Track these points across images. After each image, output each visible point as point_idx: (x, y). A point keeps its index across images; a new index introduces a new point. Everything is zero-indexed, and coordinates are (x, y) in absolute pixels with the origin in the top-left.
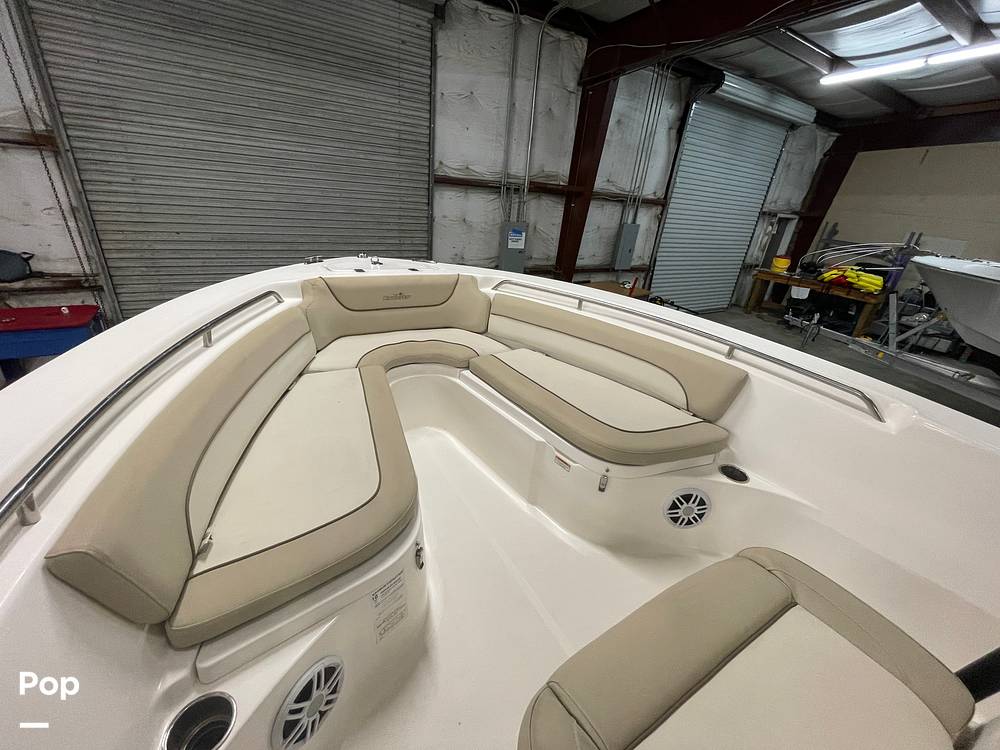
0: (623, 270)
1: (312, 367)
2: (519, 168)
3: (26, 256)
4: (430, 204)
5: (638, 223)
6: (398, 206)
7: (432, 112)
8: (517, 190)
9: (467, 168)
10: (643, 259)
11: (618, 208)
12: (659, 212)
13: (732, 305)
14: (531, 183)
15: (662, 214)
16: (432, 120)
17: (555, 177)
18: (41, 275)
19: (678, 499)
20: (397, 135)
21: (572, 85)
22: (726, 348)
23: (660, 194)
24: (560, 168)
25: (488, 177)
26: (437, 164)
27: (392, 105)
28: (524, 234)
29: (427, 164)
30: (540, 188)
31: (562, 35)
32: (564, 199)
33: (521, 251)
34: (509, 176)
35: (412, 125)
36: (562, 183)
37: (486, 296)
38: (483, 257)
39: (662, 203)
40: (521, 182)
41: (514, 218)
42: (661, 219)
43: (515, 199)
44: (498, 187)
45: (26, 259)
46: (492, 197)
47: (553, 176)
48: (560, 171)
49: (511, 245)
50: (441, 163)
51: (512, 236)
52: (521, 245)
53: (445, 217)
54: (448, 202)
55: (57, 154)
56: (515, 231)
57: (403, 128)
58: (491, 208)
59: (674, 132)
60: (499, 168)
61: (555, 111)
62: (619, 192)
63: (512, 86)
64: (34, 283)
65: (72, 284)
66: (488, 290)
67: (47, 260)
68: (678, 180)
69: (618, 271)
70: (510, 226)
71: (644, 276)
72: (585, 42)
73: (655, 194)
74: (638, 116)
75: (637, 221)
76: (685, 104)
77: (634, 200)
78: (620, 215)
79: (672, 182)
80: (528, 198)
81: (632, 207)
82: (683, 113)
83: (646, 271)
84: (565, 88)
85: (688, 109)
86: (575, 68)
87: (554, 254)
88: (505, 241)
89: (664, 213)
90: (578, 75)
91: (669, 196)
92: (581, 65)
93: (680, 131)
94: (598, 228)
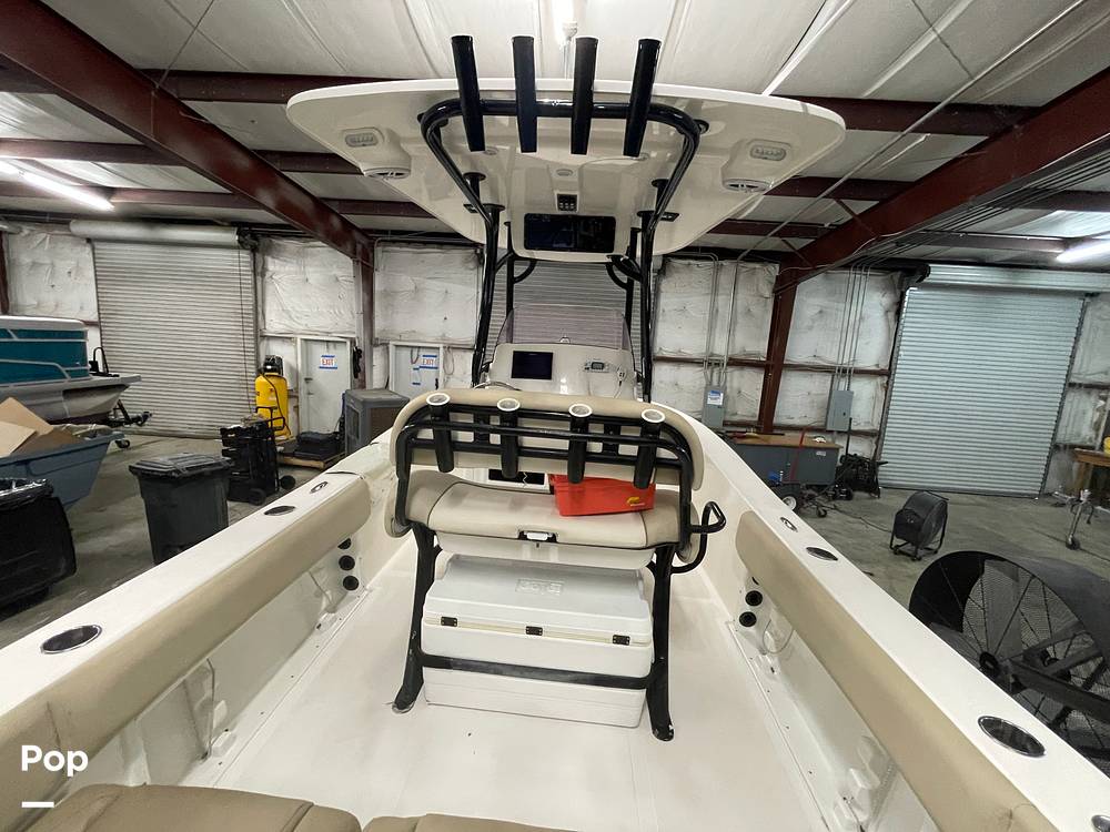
0: (839, 432)
2: (721, 349)
8: (718, 364)
9: (680, 351)
10: (872, 424)
11: (829, 378)
12: (885, 381)
13: (1045, 495)
14: (730, 359)
15: (887, 383)
17: (758, 354)
21: (768, 293)
24: (759, 347)
25: (695, 356)
26: (655, 351)
28: (722, 394)
30: (736, 363)
31: (757, 266)
32: (764, 371)
33: (719, 407)
34: (712, 355)
36: (759, 359)
39: (886, 374)
40: (722, 358)
41: (715, 383)
42: (888, 388)
43: (716, 370)
44: (709, 363)
46: (699, 368)
47: (753, 354)
48: (760, 351)
49: (710, 402)
50: (659, 350)
51: (711, 395)
52: (720, 402)
53: (661, 382)
54: (664, 371)
56: (713, 392)
58: (698, 376)
59: (891, 315)
60: (703, 351)
61: (754, 310)
62: (823, 364)
63: (713, 302)
68: (901, 353)
69: (831, 432)
70: (711, 389)
71: (874, 440)
72: (777, 266)
73: (877, 365)
74: (842, 306)
75: (852, 389)
76: (898, 292)
77: (844, 371)
78: (829, 382)
79: (895, 355)
80: (730, 369)
81: (842, 377)
82: (898, 299)
83: (877, 436)
84: (762, 296)
85: (903, 295)
86: (770, 282)
87: (758, 413)
88: (706, 400)
89: (891, 383)
90: (771, 287)
91: (893, 367)
92: (774, 281)
93: (898, 313)
94: (809, 394)
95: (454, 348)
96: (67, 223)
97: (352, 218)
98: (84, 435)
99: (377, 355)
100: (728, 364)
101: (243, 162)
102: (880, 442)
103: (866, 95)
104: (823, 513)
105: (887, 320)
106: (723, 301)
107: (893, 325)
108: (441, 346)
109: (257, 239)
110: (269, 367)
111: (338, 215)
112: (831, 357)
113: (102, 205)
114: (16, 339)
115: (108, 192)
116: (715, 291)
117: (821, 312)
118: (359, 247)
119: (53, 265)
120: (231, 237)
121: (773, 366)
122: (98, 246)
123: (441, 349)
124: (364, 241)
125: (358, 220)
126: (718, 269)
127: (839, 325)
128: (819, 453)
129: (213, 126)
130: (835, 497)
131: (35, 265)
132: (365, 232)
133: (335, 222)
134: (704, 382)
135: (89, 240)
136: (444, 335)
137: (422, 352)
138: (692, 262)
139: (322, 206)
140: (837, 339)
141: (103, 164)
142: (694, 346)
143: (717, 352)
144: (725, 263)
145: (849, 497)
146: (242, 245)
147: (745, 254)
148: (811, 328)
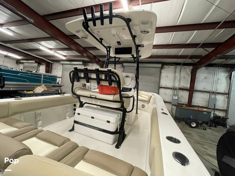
4: (159, 91)
8: (176, 89)
9: (166, 86)
10: (224, 108)
12: (227, 96)
15: (228, 97)
16: (160, 80)
17: (187, 87)
20: (154, 82)
21: (189, 73)
23: (227, 92)
24: (188, 86)
25: (170, 87)
28: (177, 96)
29: (159, 85)
30: (181, 89)
32: (189, 91)
33: (176, 99)
34: (175, 87)
39: (228, 94)
41: (175, 94)
42: (229, 98)
43: (176, 91)
44: (174, 89)
46: (171, 90)
48: (188, 87)
49: (174, 98)
50: (161, 85)
51: (174, 96)
52: (176, 98)
53: (161, 93)
54: (162, 90)
61: (186, 77)
62: (207, 90)
63: (175, 75)
69: (210, 108)
71: (225, 112)
72: (192, 67)
73: (225, 92)
74: (212, 76)
75: (216, 97)
76: (230, 73)
77: (213, 93)
78: (209, 95)
79: (230, 89)
80: (179, 91)
81: (213, 94)
82: (230, 74)
83: (226, 111)
84: (188, 73)
85: (231, 73)
86: (190, 70)
87: (187, 102)
88: (173, 97)
89: (229, 96)
90: (190, 71)
91: (230, 92)
92: (191, 70)
93: (230, 78)
94: (203, 98)
96: (60, 62)
97: (100, 59)
98: (52, 92)
100: (179, 89)
101: (82, 49)
102: (227, 113)
103: (202, 22)
104: (205, 129)
105: (227, 80)
106: (177, 75)
107: (229, 81)
109: (85, 63)
110: (84, 85)
111: (98, 58)
112: (209, 89)
113: (64, 58)
114: (47, 77)
115: (65, 56)
116: (175, 72)
117: (205, 77)
118: (101, 64)
119: (57, 68)
120: (81, 63)
121: (191, 90)
122: (63, 65)
124: (102, 63)
125: (101, 59)
126: (176, 67)
127: (211, 81)
128: (204, 113)
129: (77, 43)
130: (210, 126)
131: (55, 68)
132: (103, 62)
133: (97, 60)
134: (172, 93)
135: (62, 64)
138: (169, 66)
139: (95, 57)
140: (210, 84)
141: (64, 51)
142: (170, 85)
143: (176, 86)
144: (178, 66)
145: (215, 127)
146: (83, 64)
147: (182, 64)
148: (202, 81)
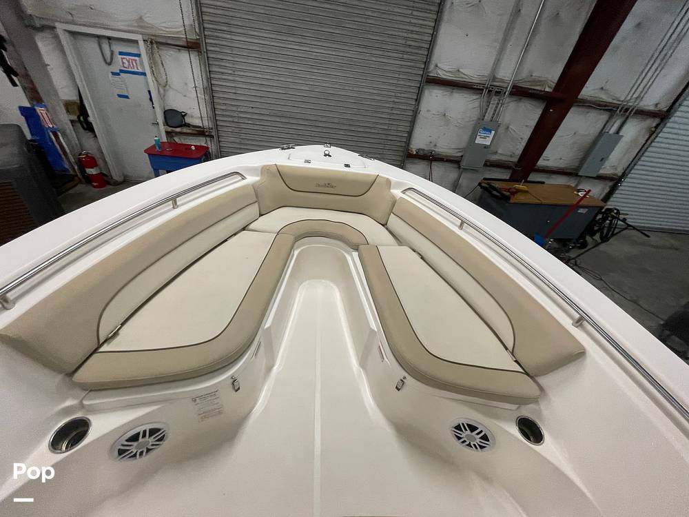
0: (587, 177)
1: (251, 226)
2: (507, 73)
3: (183, 114)
4: (418, 100)
5: (621, 134)
6: (392, 100)
7: (438, 21)
8: (498, 93)
9: (459, 71)
10: (616, 169)
11: (604, 117)
12: (654, 125)
14: (514, 87)
15: (656, 127)
16: (436, 29)
17: (545, 81)
18: (188, 125)
19: (463, 424)
20: (403, 42)
22: (577, 316)
23: (664, 107)
24: (549, 73)
25: (475, 80)
26: (432, 67)
27: (404, 15)
28: (493, 132)
29: (423, 66)
30: (520, 92)
32: (545, 104)
33: (486, 147)
34: (494, 79)
35: (417, 33)
36: (547, 89)
37: (393, 197)
38: (453, 147)
39: (662, 116)
40: (505, 85)
41: (488, 117)
42: (653, 133)
43: (494, 101)
45: (183, 115)
46: (475, 97)
47: (541, 81)
48: (549, 77)
49: (479, 141)
50: (436, 66)
51: (482, 133)
52: (488, 142)
53: (428, 111)
54: (434, 99)
55: (200, 52)
56: (485, 129)
57: (410, 35)
58: (470, 106)
60: (487, 73)
61: (563, 15)
62: (611, 101)
64: (185, 130)
65: (201, 132)
66: (397, 193)
67: (192, 117)
69: (581, 176)
70: (482, 124)
71: (610, 184)
73: (658, 105)
75: (621, 131)
77: (626, 110)
78: (603, 123)
80: (510, 100)
81: (621, 117)
83: (615, 182)
89: (661, 127)
91: (674, 108)
94: (575, 133)
95: (157, 43)
99: (44, 45)
100: (512, 94)
108: (139, 38)
123: (141, 43)
128: (580, 210)
134: (475, 114)
136: (141, 18)
137: (118, 48)
142: (474, 71)
143: (503, 77)
